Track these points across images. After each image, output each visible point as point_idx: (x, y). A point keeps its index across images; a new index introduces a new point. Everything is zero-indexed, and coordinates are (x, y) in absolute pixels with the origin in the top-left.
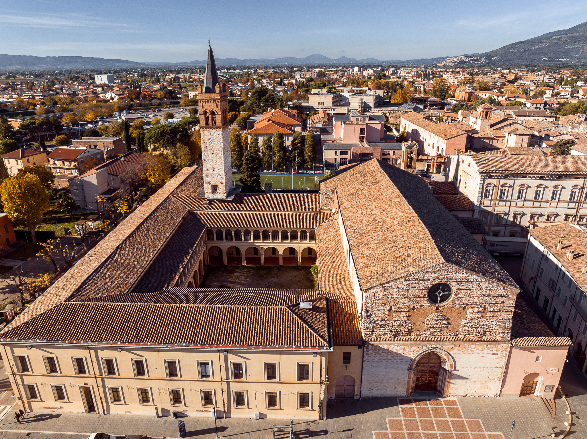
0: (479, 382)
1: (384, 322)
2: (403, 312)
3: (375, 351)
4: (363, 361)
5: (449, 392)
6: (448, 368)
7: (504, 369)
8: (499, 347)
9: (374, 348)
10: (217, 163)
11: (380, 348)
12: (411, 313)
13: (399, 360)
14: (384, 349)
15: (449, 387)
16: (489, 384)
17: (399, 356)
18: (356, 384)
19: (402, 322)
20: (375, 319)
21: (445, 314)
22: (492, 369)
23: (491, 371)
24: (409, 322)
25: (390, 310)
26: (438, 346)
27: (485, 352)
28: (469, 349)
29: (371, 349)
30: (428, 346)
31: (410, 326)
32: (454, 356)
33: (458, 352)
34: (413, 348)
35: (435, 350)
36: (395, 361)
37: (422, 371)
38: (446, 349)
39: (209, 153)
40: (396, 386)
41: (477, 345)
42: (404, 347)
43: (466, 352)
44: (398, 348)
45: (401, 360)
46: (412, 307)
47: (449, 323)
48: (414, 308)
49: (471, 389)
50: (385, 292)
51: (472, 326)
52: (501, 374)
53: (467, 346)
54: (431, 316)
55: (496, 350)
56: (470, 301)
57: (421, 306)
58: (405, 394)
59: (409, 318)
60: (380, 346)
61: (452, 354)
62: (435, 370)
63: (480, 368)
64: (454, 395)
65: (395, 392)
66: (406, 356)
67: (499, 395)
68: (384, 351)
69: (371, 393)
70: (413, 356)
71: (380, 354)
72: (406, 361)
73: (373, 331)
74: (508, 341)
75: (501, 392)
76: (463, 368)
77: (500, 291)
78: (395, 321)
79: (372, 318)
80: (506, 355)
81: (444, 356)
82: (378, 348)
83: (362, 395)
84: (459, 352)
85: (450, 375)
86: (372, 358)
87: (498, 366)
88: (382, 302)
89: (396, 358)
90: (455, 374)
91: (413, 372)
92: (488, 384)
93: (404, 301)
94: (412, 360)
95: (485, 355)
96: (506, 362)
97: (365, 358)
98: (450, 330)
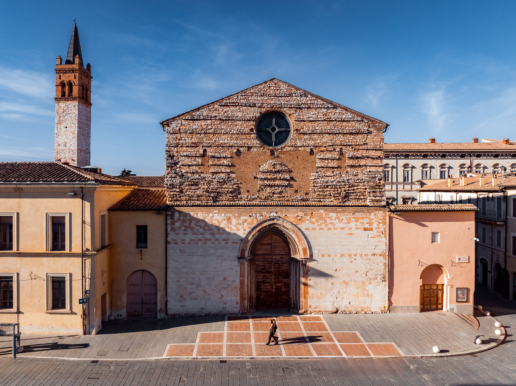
0: (353, 283)
1: (197, 176)
2: (223, 157)
3: (185, 224)
4: (167, 243)
5: (309, 304)
6: (299, 256)
7: (387, 257)
8: (372, 216)
9: (182, 218)
10: (70, 137)
11: (192, 219)
12: (236, 161)
13: (224, 240)
14: (198, 221)
15: (306, 293)
16: (369, 287)
17: (223, 234)
18: (158, 288)
19: (223, 176)
20: (184, 171)
21: (285, 162)
22: (368, 257)
23: (368, 261)
24: (233, 175)
25: (204, 155)
26: (279, 214)
27: (353, 225)
28: (328, 221)
29: (178, 220)
30: (264, 213)
31: (236, 184)
32: (306, 232)
33: (311, 226)
34: (243, 218)
35: (275, 221)
36: (217, 242)
37: (263, 269)
38: (292, 220)
39: (62, 127)
40: (224, 293)
41: (339, 212)
42: (229, 215)
43: (323, 225)
44: (220, 218)
45: (226, 240)
46: (235, 151)
47: (292, 179)
48: (238, 153)
49: (343, 298)
50: (195, 125)
51: (327, 182)
52: (383, 267)
53: (324, 215)
54: (265, 167)
55: (368, 221)
56: (318, 141)
57: (249, 148)
58: (238, 309)
59: (232, 169)
60: (192, 214)
61: (303, 230)
62: (284, 267)
63: (350, 255)
64: (318, 310)
65: (222, 305)
66: (233, 232)
67: (389, 309)
68: (198, 224)
69: (184, 306)
70: (244, 234)
71: (192, 229)
72: (233, 243)
73: (181, 191)
74: (384, 206)
75: (390, 303)
76: (323, 255)
77: (357, 124)
78: (213, 173)
79: (178, 169)
80: (385, 231)
81: (291, 233)
82: (188, 218)
83: (169, 311)
84: (313, 226)
85: (305, 270)
86: (181, 236)
87: (377, 251)
88: (191, 142)
89: (217, 236)
90: (313, 269)
91: (246, 264)
92: (367, 288)
93: (224, 140)
94: (242, 240)
95: (355, 232)
96: (388, 244)
97: (169, 236)
98: (296, 191)
